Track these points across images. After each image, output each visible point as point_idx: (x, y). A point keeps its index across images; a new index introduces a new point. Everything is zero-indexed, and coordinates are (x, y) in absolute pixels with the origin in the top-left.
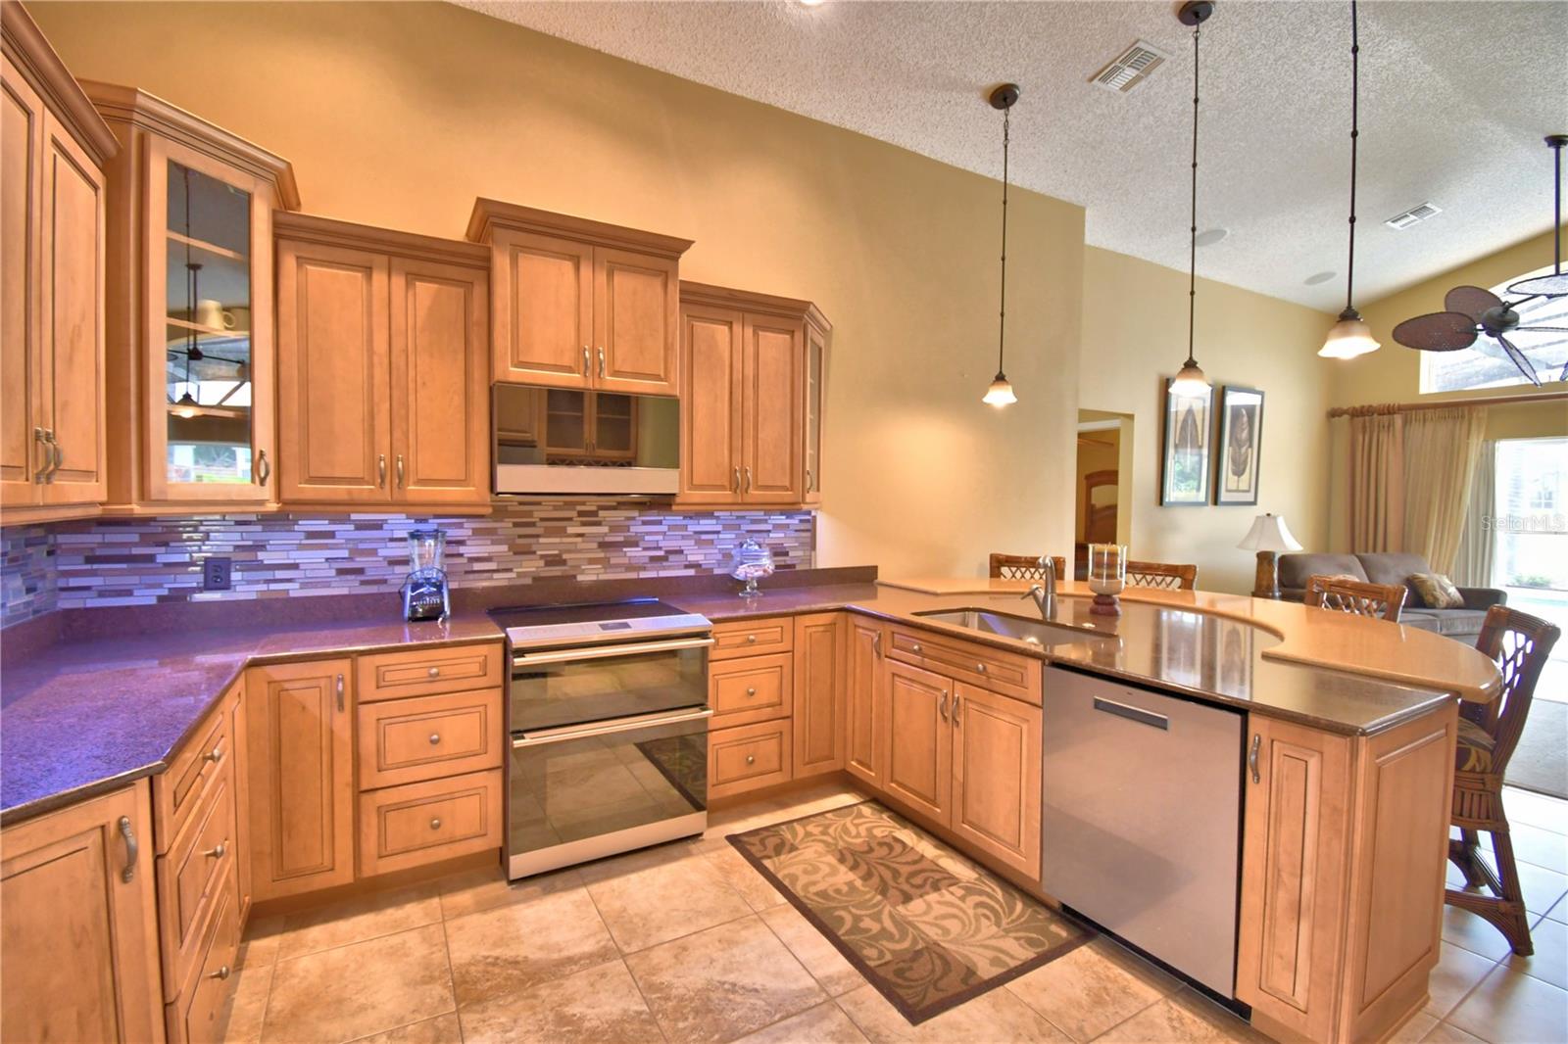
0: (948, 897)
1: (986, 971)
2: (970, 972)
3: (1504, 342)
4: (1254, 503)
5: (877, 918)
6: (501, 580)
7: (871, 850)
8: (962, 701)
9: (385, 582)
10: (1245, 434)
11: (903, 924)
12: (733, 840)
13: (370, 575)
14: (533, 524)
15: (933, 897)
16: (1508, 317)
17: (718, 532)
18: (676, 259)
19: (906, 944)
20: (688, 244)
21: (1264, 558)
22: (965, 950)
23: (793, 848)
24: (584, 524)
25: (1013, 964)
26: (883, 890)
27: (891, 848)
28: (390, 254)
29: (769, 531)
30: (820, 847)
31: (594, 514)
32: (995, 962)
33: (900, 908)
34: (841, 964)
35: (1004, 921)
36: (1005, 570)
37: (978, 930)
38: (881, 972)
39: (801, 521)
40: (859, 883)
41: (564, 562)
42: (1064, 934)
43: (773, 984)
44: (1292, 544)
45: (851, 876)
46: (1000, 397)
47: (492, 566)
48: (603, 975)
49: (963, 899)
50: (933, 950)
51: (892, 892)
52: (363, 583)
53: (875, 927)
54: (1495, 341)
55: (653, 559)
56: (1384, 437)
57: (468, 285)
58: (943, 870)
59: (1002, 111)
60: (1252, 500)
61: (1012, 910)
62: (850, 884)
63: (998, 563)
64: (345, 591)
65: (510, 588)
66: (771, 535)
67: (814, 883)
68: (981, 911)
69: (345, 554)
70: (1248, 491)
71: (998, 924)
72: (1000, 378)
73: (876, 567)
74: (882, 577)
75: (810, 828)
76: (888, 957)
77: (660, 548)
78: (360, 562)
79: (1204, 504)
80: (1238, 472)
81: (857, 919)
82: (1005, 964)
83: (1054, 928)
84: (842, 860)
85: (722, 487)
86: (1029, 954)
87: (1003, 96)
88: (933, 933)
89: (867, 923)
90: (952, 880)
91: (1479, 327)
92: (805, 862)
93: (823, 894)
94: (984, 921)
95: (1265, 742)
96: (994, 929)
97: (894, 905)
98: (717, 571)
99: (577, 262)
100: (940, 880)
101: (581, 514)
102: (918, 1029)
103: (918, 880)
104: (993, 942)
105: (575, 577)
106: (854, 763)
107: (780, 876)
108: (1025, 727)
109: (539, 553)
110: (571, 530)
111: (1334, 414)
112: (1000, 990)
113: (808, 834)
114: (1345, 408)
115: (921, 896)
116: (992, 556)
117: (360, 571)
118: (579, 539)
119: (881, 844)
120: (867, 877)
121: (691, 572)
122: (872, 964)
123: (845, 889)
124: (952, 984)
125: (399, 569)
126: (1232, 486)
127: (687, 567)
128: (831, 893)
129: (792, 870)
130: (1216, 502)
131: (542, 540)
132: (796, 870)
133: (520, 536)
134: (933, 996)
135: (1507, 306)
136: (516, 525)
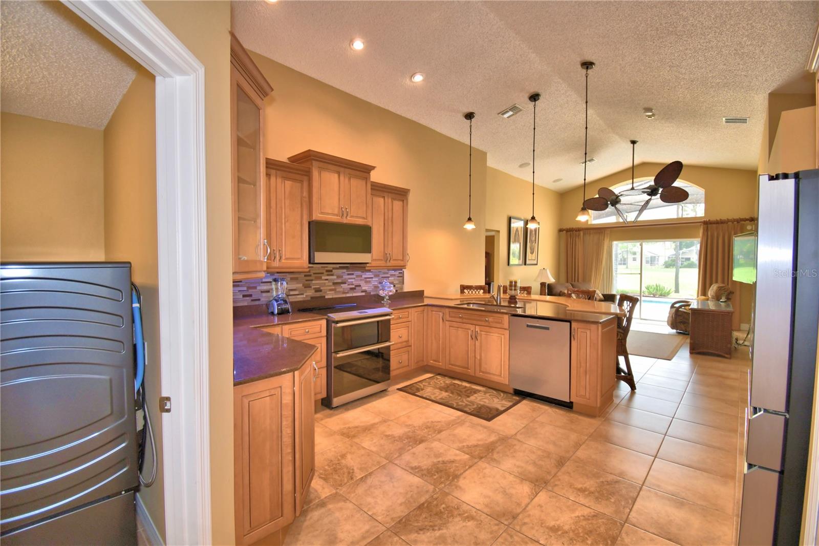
0: (480, 395)
1: (502, 409)
2: (497, 410)
3: (616, 208)
4: (537, 264)
5: (462, 401)
6: (300, 298)
7: (448, 387)
8: (479, 332)
9: (259, 300)
10: (534, 238)
11: (472, 403)
12: (399, 389)
13: (254, 297)
14: (310, 276)
15: (476, 395)
16: (618, 200)
17: (372, 278)
18: (369, 173)
19: (475, 406)
20: (373, 168)
21: (543, 284)
22: (494, 405)
23: (422, 390)
24: (328, 275)
25: (508, 406)
26: (459, 395)
27: (455, 386)
28: (276, 169)
29: (389, 277)
30: (431, 388)
31: (331, 271)
32: (502, 406)
33: (468, 399)
34: (459, 413)
35: (500, 398)
36: (465, 291)
37: (494, 401)
38: (472, 413)
39: (400, 273)
40: (451, 395)
41: (321, 291)
42: (518, 398)
43: (443, 420)
44: (551, 280)
45: (447, 394)
46: (470, 226)
47: (296, 293)
48: (389, 425)
49: (485, 394)
50: (483, 406)
51: (463, 396)
52: (252, 300)
53: (464, 404)
54: (613, 208)
55: (351, 289)
56: (577, 239)
57: (301, 181)
58: (474, 389)
59: (469, 121)
60: (536, 263)
61: (501, 395)
62: (448, 395)
63: (463, 288)
64: (246, 304)
65: (304, 302)
66: (390, 279)
67: (437, 397)
68: (491, 396)
69: (245, 289)
70: (535, 260)
71: (499, 399)
72: (470, 219)
73: (423, 291)
74: (426, 294)
75: (424, 384)
76: (473, 410)
77: (353, 284)
78: (251, 292)
79: (522, 265)
80: (532, 253)
81: (457, 403)
82: (505, 407)
83: (514, 397)
84: (441, 390)
85: (382, 260)
86: (511, 404)
87: (469, 116)
88: (482, 403)
89: (460, 403)
90: (479, 391)
91: (609, 203)
92: (429, 392)
93: (441, 399)
94: (494, 399)
95: (576, 329)
96: (498, 400)
97: (466, 398)
98: (372, 293)
99: (339, 173)
100: (476, 391)
101: (327, 271)
102: (491, 422)
103: (469, 392)
104: (500, 403)
105: (324, 297)
106: (432, 362)
107: (424, 396)
108: (503, 336)
109: (313, 287)
110: (323, 278)
111: (560, 230)
112: (507, 412)
113: (424, 385)
114: (564, 228)
115: (472, 395)
116: (461, 286)
117: (250, 296)
118: (327, 281)
119: (451, 385)
120: (452, 393)
121: (364, 294)
122: (469, 411)
123: (448, 397)
124: (495, 413)
125: (264, 295)
126: (530, 258)
127: (362, 292)
128: (444, 398)
129: (427, 394)
130: (525, 264)
131: (313, 282)
132: (429, 394)
133: (306, 280)
134: (490, 416)
135: (617, 197)
136: (305, 276)
